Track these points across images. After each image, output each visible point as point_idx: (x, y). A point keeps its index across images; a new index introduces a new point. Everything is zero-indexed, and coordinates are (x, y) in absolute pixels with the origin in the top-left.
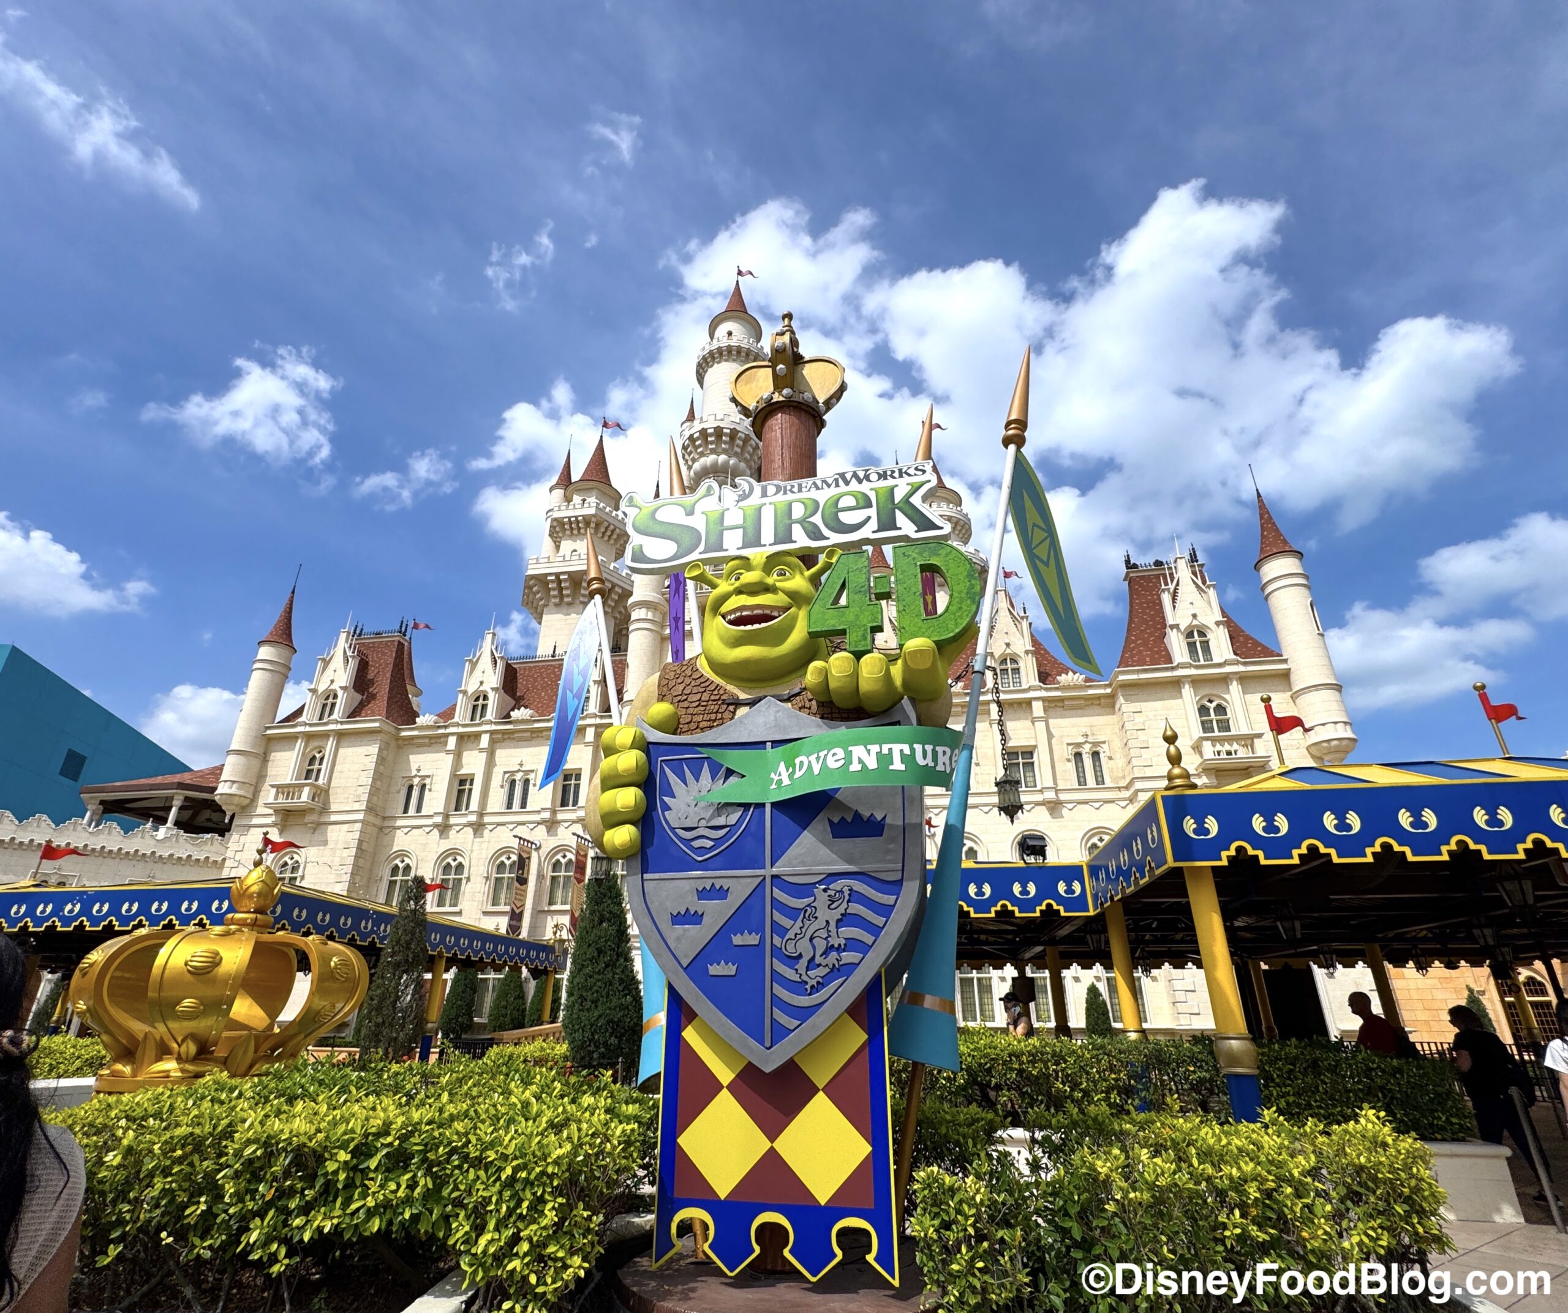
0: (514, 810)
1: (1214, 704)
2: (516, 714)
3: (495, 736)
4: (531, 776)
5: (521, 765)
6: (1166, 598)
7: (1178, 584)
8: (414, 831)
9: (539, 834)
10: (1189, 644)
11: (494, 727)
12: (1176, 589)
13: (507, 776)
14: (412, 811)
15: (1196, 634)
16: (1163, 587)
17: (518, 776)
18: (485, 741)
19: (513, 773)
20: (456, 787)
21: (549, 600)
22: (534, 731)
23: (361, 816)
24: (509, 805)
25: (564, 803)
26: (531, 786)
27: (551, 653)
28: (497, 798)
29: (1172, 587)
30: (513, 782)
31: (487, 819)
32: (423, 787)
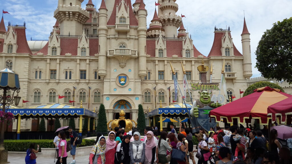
0: (68, 79)
1: (228, 65)
2: (66, 54)
3: (61, 60)
4: (72, 71)
5: (69, 68)
6: (223, 40)
7: (225, 37)
8: (40, 83)
9: (75, 86)
10: (226, 51)
11: (60, 58)
12: (225, 38)
13: (65, 70)
14: (38, 78)
15: (227, 49)
16: (222, 38)
17: (68, 71)
18: (58, 61)
19: (66, 70)
20: (50, 72)
21: (65, 18)
22: (71, 59)
23: (27, 80)
24: (66, 78)
25: (81, 78)
26: (72, 73)
27: (68, 35)
28: (63, 76)
29: (224, 38)
30: (67, 72)
31: (61, 81)
32: (40, 72)
